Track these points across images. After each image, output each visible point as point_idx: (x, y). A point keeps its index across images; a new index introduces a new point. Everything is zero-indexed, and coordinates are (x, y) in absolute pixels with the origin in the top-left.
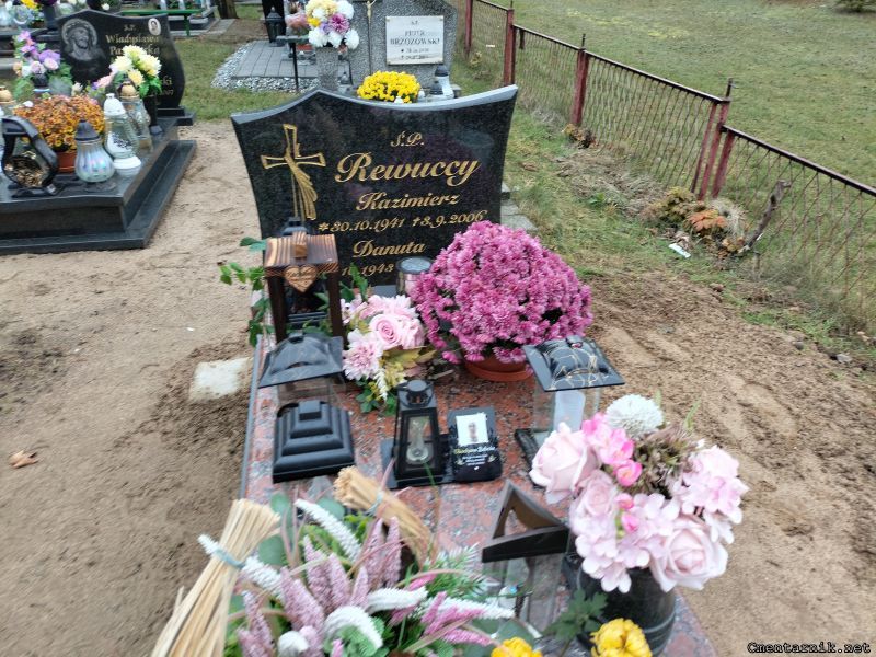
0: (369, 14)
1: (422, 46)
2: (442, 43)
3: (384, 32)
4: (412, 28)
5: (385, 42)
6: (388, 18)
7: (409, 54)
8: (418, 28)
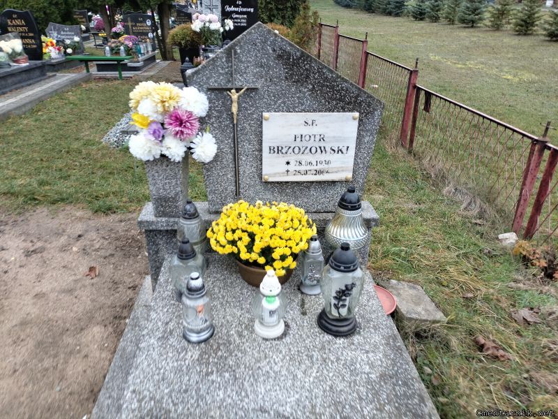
0: (235, 109)
1: (321, 157)
2: (352, 152)
3: (260, 135)
4: (306, 131)
5: (261, 150)
6: (266, 115)
7: (298, 168)
8: (315, 130)
